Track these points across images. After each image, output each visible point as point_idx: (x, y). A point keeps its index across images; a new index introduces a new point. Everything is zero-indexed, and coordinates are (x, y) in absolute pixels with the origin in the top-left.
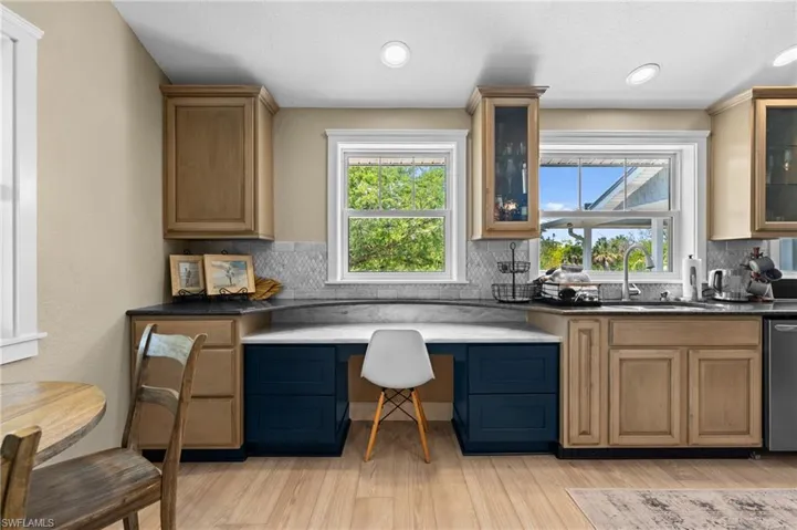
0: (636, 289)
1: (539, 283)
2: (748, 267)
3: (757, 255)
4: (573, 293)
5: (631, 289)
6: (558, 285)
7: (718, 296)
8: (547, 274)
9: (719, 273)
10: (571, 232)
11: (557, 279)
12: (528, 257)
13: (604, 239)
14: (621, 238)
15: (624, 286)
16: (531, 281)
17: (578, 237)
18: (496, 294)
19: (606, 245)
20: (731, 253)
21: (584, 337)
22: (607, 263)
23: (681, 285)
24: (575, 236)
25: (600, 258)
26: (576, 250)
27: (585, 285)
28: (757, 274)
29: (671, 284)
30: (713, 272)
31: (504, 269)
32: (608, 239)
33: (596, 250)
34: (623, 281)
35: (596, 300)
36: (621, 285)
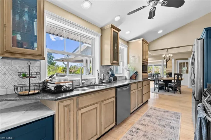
0: (84, 81)
1: (45, 82)
2: (109, 73)
3: (110, 70)
4: (61, 86)
5: (83, 81)
6: (54, 83)
7: (103, 82)
8: (50, 77)
9: (104, 75)
10: (63, 63)
11: (54, 80)
12: (40, 70)
13: (72, 66)
14: (76, 66)
15: (80, 80)
16: (41, 81)
17: (65, 65)
18: (16, 91)
19: (72, 67)
20: (105, 69)
21: (66, 109)
22: (73, 72)
23: (95, 79)
24: (64, 64)
25: (71, 70)
26: (65, 68)
27: (67, 83)
28: (110, 75)
29: (93, 79)
30: (103, 75)
31: (24, 76)
32: (73, 66)
33: (70, 69)
34: (80, 78)
35: (71, 88)
36: (79, 80)
